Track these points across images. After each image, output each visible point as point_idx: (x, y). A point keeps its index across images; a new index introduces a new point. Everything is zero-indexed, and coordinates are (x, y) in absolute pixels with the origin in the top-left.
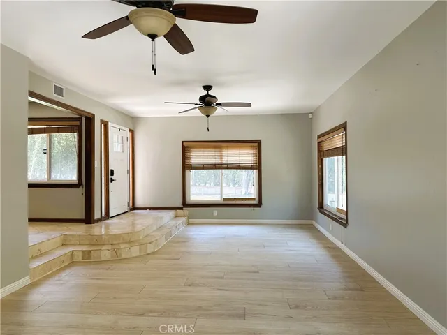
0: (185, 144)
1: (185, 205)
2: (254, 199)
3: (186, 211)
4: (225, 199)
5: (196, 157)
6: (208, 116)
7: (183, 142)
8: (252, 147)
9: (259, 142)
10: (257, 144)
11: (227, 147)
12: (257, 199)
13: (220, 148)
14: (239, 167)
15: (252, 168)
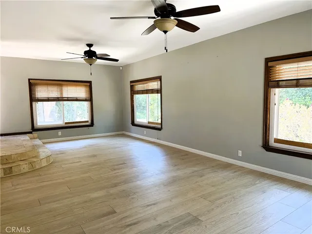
0: (31, 81)
1: (34, 129)
2: (87, 122)
3: (35, 134)
4: (66, 123)
5: (41, 92)
6: (91, 65)
7: (29, 80)
8: (86, 86)
9: (90, 82)
10: (89, 84)
11: (67, 85)
12: (90, 122)
13: (61, 85)
14: (77, 100)
15: (85, 100)
